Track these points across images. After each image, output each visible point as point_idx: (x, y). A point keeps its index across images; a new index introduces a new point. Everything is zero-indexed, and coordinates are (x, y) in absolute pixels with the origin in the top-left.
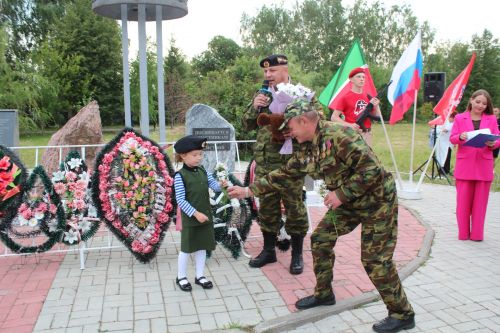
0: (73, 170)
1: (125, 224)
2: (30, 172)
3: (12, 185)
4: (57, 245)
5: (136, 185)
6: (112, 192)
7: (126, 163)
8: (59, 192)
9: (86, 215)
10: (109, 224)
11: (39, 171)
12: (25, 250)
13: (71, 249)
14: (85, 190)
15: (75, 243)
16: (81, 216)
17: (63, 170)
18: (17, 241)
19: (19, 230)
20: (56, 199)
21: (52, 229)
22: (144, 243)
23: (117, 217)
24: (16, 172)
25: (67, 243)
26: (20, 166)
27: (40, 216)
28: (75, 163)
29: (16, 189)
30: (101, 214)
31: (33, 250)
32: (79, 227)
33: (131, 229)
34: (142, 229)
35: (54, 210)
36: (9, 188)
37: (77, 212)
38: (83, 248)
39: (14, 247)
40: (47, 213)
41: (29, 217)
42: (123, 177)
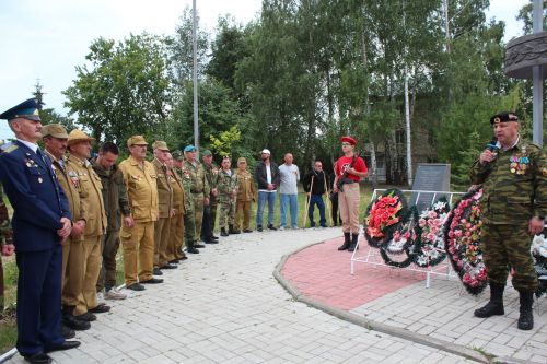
0: (437, 211)
1: (461, 257)
2: (409, 209)
3: (394, 217)
4: (412, 264)
5: (474, 227)
6: (457, 232)
7: (474, 208)
8: (421, 225)
9: (435, 246)
10: (451, 256)
11: (414, 208)
12: (392, 264)
13: (420, 270)
14: (440, 227)
15: (424, 266)
16: (432, 247)
17: (431, 209)
18: (389, 255)
19: (391, 248)
20: (419, 230)
21: (411, 252)
22: (473, 278)
23: (456, 252)
24: (399, 207)
25: (418, 264)
26: (404, 203)
27: (403, 241)
28: (440, 205)
29: (396, 219)
30: (447, 247)
31: (396, 264)
32: (429, 254)
33: (464, 263)
34: (474, 265)
35: (414, 238)
36: (391, 218)
37: (430, 243)
38: (431, 271)
39: (387, 260)
40: (409, 239)
41: (397, 240)
42: (468, 221)
